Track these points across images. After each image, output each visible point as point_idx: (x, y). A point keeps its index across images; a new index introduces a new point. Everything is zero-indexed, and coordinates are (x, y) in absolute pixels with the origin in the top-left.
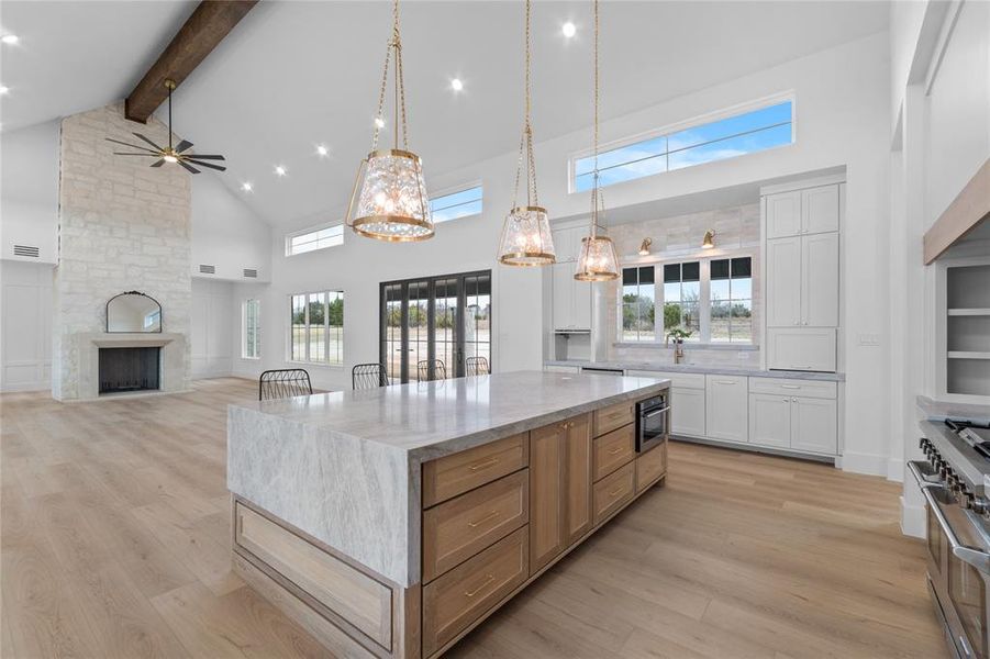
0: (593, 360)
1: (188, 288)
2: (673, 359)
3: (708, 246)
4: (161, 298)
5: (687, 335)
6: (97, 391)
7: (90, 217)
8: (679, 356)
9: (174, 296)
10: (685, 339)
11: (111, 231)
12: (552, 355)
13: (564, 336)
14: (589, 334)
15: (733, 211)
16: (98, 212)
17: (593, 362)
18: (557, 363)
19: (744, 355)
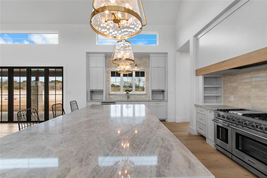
0: (104, 99)
2: (127, 98)
3: (136, 67)
5: (130, 91)
8: (128, 97)
10: (130, 92)
12: (89, 99)
13: (92, 92)
14: (103, 91)
15: (141, 59)
17: (104, 100)
18: (91, 101)
19: (144, 96)
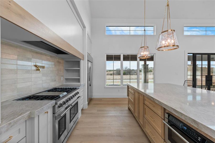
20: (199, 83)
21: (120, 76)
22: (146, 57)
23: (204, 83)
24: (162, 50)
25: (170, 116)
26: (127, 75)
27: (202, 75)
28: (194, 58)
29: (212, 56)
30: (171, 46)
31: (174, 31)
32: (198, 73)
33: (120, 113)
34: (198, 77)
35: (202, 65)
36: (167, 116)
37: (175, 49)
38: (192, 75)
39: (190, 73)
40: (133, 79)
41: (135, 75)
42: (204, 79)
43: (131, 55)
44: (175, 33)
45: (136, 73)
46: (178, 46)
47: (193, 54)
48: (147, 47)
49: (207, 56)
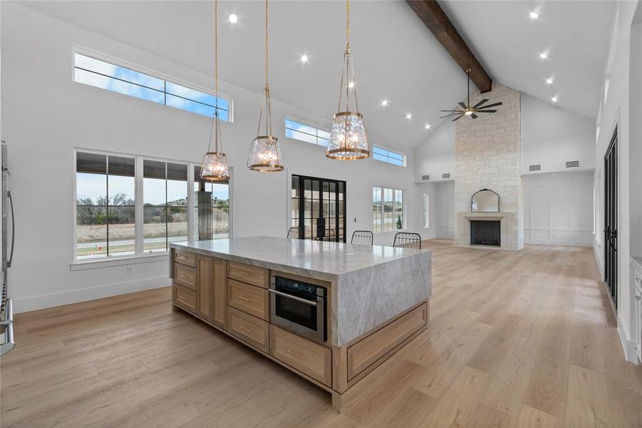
1: (519, 182)
4: (500, 191)
6: (470, 242)
7: (466, 153)
9: (507, 189)
11: (475, 158)
16: (469, 150)
20: (308, 234)
21: (133, 225)
22: (220, 177)
23: (315, 234)
24: (258, 170)
25: (279, 279)
26: (125, 225)
27: (312, 218)
28: (301, 183)
29: (325, 183)
30: (273, 166)
31: (277, 139)
32: (307, 214)
33: (152, 326)
34: (307, 223)
35: (312, 199)
36: (273, 280)
37: (278, 170)
38: (298, 217)
39: (295, 214)
40: (152, 237)
41: (157, 221)
42: (315, 226)
43: (168, 163)
44: (278, 143)
45: (158, 215)
46: (282, 167)
47: (300, 176)
48: (224, 155)
49: (318, 182)
